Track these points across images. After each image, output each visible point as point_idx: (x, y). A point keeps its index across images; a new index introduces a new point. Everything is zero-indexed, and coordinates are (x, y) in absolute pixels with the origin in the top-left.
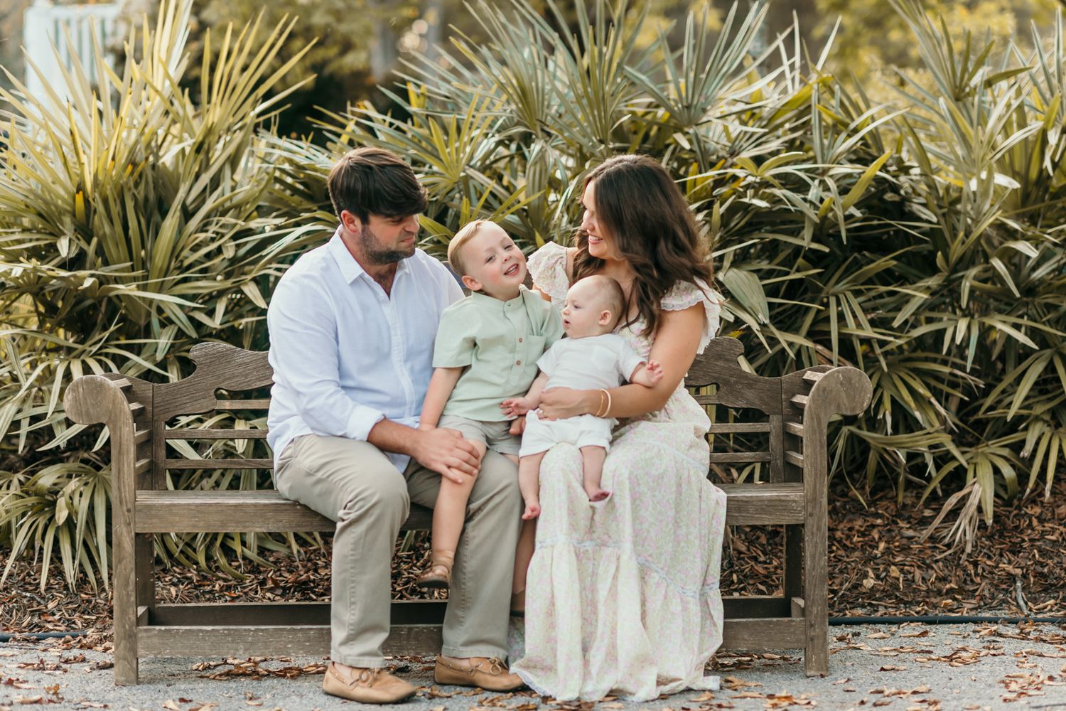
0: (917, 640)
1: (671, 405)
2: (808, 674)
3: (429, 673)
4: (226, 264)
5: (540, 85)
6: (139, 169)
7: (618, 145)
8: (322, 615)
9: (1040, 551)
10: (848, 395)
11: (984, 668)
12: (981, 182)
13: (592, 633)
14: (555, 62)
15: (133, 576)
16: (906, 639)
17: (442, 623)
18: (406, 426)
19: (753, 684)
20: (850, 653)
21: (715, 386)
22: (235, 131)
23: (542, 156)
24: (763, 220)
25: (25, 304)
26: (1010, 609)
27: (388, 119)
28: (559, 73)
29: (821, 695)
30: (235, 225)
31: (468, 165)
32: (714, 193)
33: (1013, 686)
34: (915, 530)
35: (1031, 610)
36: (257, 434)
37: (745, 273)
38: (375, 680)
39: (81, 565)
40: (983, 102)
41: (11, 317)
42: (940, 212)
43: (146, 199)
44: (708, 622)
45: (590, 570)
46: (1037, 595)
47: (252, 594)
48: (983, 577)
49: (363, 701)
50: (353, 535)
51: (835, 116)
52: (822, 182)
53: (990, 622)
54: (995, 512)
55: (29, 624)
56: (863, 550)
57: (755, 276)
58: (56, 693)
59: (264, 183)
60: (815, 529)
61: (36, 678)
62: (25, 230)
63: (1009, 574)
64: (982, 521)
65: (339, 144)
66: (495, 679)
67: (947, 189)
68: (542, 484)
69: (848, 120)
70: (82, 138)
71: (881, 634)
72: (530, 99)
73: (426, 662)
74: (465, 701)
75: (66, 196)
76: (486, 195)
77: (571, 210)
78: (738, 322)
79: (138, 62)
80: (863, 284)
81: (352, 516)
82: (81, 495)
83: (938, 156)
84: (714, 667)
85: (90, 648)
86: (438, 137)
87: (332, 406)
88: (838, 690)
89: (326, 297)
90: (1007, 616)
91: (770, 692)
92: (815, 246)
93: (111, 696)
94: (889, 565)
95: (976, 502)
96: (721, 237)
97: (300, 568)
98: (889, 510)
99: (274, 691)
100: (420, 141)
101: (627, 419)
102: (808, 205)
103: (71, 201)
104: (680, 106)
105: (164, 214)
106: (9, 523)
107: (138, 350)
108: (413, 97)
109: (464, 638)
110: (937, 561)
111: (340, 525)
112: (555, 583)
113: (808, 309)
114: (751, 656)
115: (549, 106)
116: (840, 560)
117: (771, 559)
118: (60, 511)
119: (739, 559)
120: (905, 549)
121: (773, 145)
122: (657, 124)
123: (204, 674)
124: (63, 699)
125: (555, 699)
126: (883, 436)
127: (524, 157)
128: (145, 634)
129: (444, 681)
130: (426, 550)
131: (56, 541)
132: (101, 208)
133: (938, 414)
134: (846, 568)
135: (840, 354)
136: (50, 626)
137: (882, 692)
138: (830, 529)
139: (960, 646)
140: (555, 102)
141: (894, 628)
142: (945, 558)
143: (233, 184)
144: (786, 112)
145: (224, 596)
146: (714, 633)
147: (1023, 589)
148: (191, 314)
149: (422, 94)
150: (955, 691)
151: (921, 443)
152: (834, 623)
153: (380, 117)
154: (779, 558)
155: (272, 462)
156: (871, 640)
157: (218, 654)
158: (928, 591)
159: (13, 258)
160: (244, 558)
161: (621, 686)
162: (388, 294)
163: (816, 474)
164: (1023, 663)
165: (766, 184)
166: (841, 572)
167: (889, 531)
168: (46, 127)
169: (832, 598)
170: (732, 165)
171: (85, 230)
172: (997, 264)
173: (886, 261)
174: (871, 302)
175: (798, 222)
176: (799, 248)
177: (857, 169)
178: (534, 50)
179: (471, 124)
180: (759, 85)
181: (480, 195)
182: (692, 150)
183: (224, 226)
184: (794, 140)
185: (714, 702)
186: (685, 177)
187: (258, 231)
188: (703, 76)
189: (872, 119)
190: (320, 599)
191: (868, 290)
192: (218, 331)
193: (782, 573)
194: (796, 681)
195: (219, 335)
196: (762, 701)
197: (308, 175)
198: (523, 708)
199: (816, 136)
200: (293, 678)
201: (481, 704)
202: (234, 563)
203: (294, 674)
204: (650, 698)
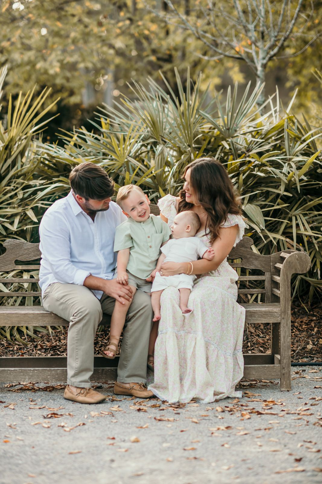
1: (220, 268)
2: (282, 390)
3: (111, 389)
4: (19, 201)
5: (161, 119)
7: (196, 146)
8: (63, 362)
10: (300, 265)
13: (184, 372)
14: (168, 109)
17: (117, 367)
18: (101, 278)
19: (257, 395)
20: (301, 380)
21: (240, 259)
22: (23, 140)
23: (162, 152)
24: (263, 181)
27: (92, 134)
28: (169, 113)
29: (287, 400)
30: (23, 183)
31: (128, 156)
32: (240, 169)
36: (33, 280)
37: (254, 206)
38: (87, 393)
44: (237, 367)
45: (183, 344)
47: (31, 352)
49: (82, 403)
50: (77, 328)
51: (295, 134)
52: (289, 164)
56: (307, 332)
57: (259, 207)
59: (36, 164)
60: (285, 324)
65: (70, 146)
66: (141, 392)
68: (161, 305)
69: (300, 136)
71: (315, 371)
72: (156, 125)
73: (110, 384)
74: (128, 402)
76: (137, 170)
77: (175, 176)
78: (252, 229)
80: (307, 211)
81: (77, 320)
84: (239, 387)
86: (115, 142)
87: (67, 270)
88: (295, 398)
89: (65, 222)
91: (265, 399)
92: (286, 193)
94: (319, 339)
96: (243, 189)
97: (53, 340)
98: (319, 313)
99: (42, 398)
100: (106, 145)
101: (200, 275)
102: (282, 175)
104: (225, 128)
108: (103, 125)
109: (127, 374)
111: (71, 324)
112: (167, 350)
113: (282, 222)
114: (256, 381)
115: (165, 129)
116: (297, 336)
117: (266, 336)
119: (251, 336)
121: (267, 147)
122: (214, 137)
123: (10, 389)
125: (168, 402)
126: (316, 280)
127: (154, 152)
129: (118, 393)
134: (299, 340)
135: (297, 242)
137: (315, 399)
138: (292, 322)
140: (168, 127)
141: (321, 367)
143: (22, 164)
144: (272, 132)
145: (18, 353)
146: (240, 372)
148: (3, 224)
149: (108, 123)
152: (294, 365)
153: (89, 133)
154: (269, 335)
155: (41, 293)
156: (310, 373)
157: (17, 381)
160: (27, 335)
161: (198, 396)
162: (93, 220)
163: (286, 300)
165: (263, 165)
166: (297, 341)
167: (319, 323)
169: (293, 354)
170: (249, 156)
173: (319, 200)
174: (311, 219)
175: (278, 182)
176: (278, 195)
177: (305, 158)
178: (159, 104)
179: (130, 137)
180: (260, 119)
181: (134, 170)
182: (230, 149)
183: (18, 184)
184: (276, 145)
185: (240, 403)
186: (227, 162)
187: (33, 186)
188: (235, 115)
189: (312, 135)
190: (62, 354)
191: (310, 213)
192: (16, 232)
193: (270, 342)
194: (276, 393)
195: (16, 233)
196: (261, 403)
197: (56, 160)
198: (154, 406)
199: (286, 142)
200: (50, 391)
201: (135, 404)
202: (23, 337)
203: (50, 389)
204: (210, 402)
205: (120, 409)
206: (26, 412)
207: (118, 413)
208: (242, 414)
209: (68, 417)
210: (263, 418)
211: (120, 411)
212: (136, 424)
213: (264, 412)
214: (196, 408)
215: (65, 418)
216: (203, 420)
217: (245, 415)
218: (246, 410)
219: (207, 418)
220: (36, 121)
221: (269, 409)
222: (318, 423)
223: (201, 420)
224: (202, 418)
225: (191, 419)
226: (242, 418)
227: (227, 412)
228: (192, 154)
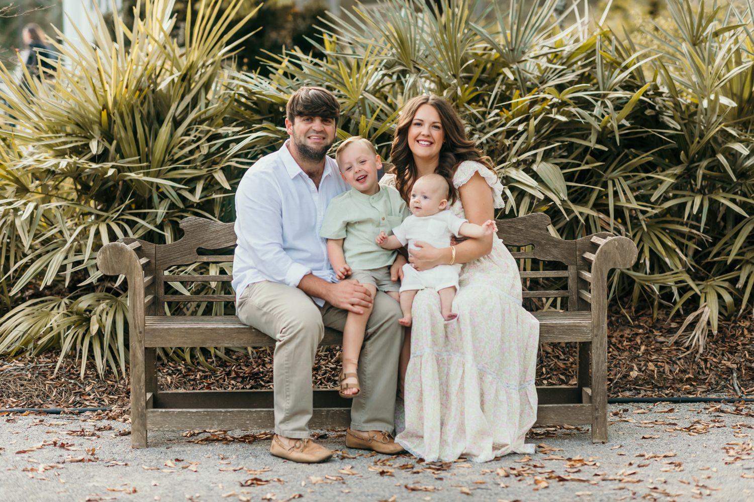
0: (666, 415)
2: (594, 441)
3: (340, 440)
4: (202, 158)
5: (413, 36)
6: (144, 93)
7: (465, 74)
8: (267, 400)
9: (749, 352)
10: (621, 256)
11: (712, 437)
12: (710, 101)
13: (447, 414)
14: (423, 20)
15: (143, 376)
16: (659, 414)
19: (557, 449)
20: (622, 425)
21: (531, 246)
22: (208, 66)
23: (414, 85)
24: (563, 128)
25: (68, 183)
26: (729, 392)
27: (310, 58)
28: (425, 27)
29: (602, 459)
30: (209, 131)
31: (365, 90)
32: (530, 111)
33: (732, 452)
34: (665, 337)
35: (743, 393)
36: (224, 278)
37: (551, 165)
38: (305, 447)
39: (107, 361)
40: (713, 47)
41: (59, 192)
42: (682, 122)
43: (149, 113)
44: (527, 406)
45: (446, 371)
46: (747, 382)
47: (221, 381)
48: (711, 370)
49: (297, 461)
50: (287, 351)
51: (612, 57)
52: (603, 103)
53: (715, 402)
54: (719, 325)
55: (74, 402)
56: (630, 351)
57: (558, 167)
58: (93, 454)
59: (227, 102)
60: (599, 345)
61: (79, 442)
62: (68, 135)
63: (728, 368)
64: (710, 331)
65: (277, 75)
66: (384, 446)
67: (688, 107)
69: (620, 60)
70: (105, 72)
71: (642, 411)
72: (406, 45)
73: (339, 431)
74: (365, 461)
75: (95, 112)
76: (378, 111)
78: (548, 200)
79: (142, 20)
80: (630, 172)
81: (286, 338)
82: (107, 314)
83: (681, 83)
84: (531, 436)
85: (114, 419)
86: (344, 71)
87: (278, 260)
88: (614, 454)
89: (276, 187)
90: (726, 397)
91: (569, 456)
92: (598, 146)
93: (129, 456)
94: (648, 362)
95: (706, 319)
96: (535, 140)
97: (254, 363)
98: (648, 323)
99: (238, 453)
100: (332, 73)
102: (593, 119)
103: (98, 115)
104: (507, 49)
105: (161, 123)
106: (59, 334)
107: (144, 216)
108: (327, 43)
109: (365, 418)
110: (680, 359)
111: (278, 344)
112: (423, 380)
113: (593, 189)
114: (556, 427)
115: (418, 51)
116: (615, 358)
117: (569, 358)
118: (93, 325)
119: (547, 357)
120: (658, 351)
121: (570, 77)
122: (491, 61)
123: (191, 439)
124: (98, 459)
125: (425, 461)
126: (643, 275)
127: (402, 84)
128: (151, 415)
129: (351, 446)
130: (337, 351)
131: (91, 345)
132: (118, 120)
133: (680, 259)
134: (619, 363)
135: (615, 219)
136: (87, 403)
137: (643, 456)
138: (609, 337)
139: (695, 419)
140: (423, 48)
141: (651, 406)
142: (685, 357)
143: (207, 102)
144: (578, 54)
145: (202, 383)
146: (531, 414)
147: (738, 378)
148: (180, 192)
149: (334, 42)
150: (693, 455)
151: (670, 280)
152: (611, 402)
153: (305, 57)
154: (574, 356)
156: (636, 415)
157: (200, 428)
158: (674, 379)
159: (61, 154)
160: (216, 356)
161: (468, 451)
162: (318, 187)
163: (599, 308)
164: (738, 433)
165: (564, 104)
166: (615, 366)
167: (648, 337)
168: (80, 64)
169: (609, 384)
170: (543, 91)
171: (108, 136)
172: (721, 158)
173: (647, 156)
174: (636, 184)
175: (586, 130)
176: (587, 148)
177: (627, 94)
178: (409, 12)
179: (367, 62)
180: (561, 36)
181: (373, 112)
182: (516, 79)
183: (201, 132)
184: (584, 73)
185: (532, 463)
186: (510, 99)
187: (224, 135)
188: (522, 29)
189: (638, 59)
190: (267, 385)
191: (634, 176)
192: (198, 204)
193: (576, 367)
194: (585, 447)
195: (199, 206)
196: (564, 462)
197: (257, 97)
198: (404, 467)
199: (599, 70)
200: (250, 442)
201: (376, 463)
202: (209, 360)
203: (250, 440)
204: (488, 460)
205: (354, 471)
206: (215, 477)
207: (351, 478)
208: (536, 480)
209: (277, 484)
210: (567, 486)
211: (353, 474)
212: (378, 495)
213: (568, 478)
214: (467, 471)
215: (273, 486)
216: (478, 490)
217: (540, 482)
218: (541, 473)
219: (483, 486)
220: (227, 38)
221: (576, 472)
222: (649, 495)
223: (475, 489)
224: (476, 486)
225: (459, 489)
226: (536, 487)
227: (512, 477)
228: (459, 88)
